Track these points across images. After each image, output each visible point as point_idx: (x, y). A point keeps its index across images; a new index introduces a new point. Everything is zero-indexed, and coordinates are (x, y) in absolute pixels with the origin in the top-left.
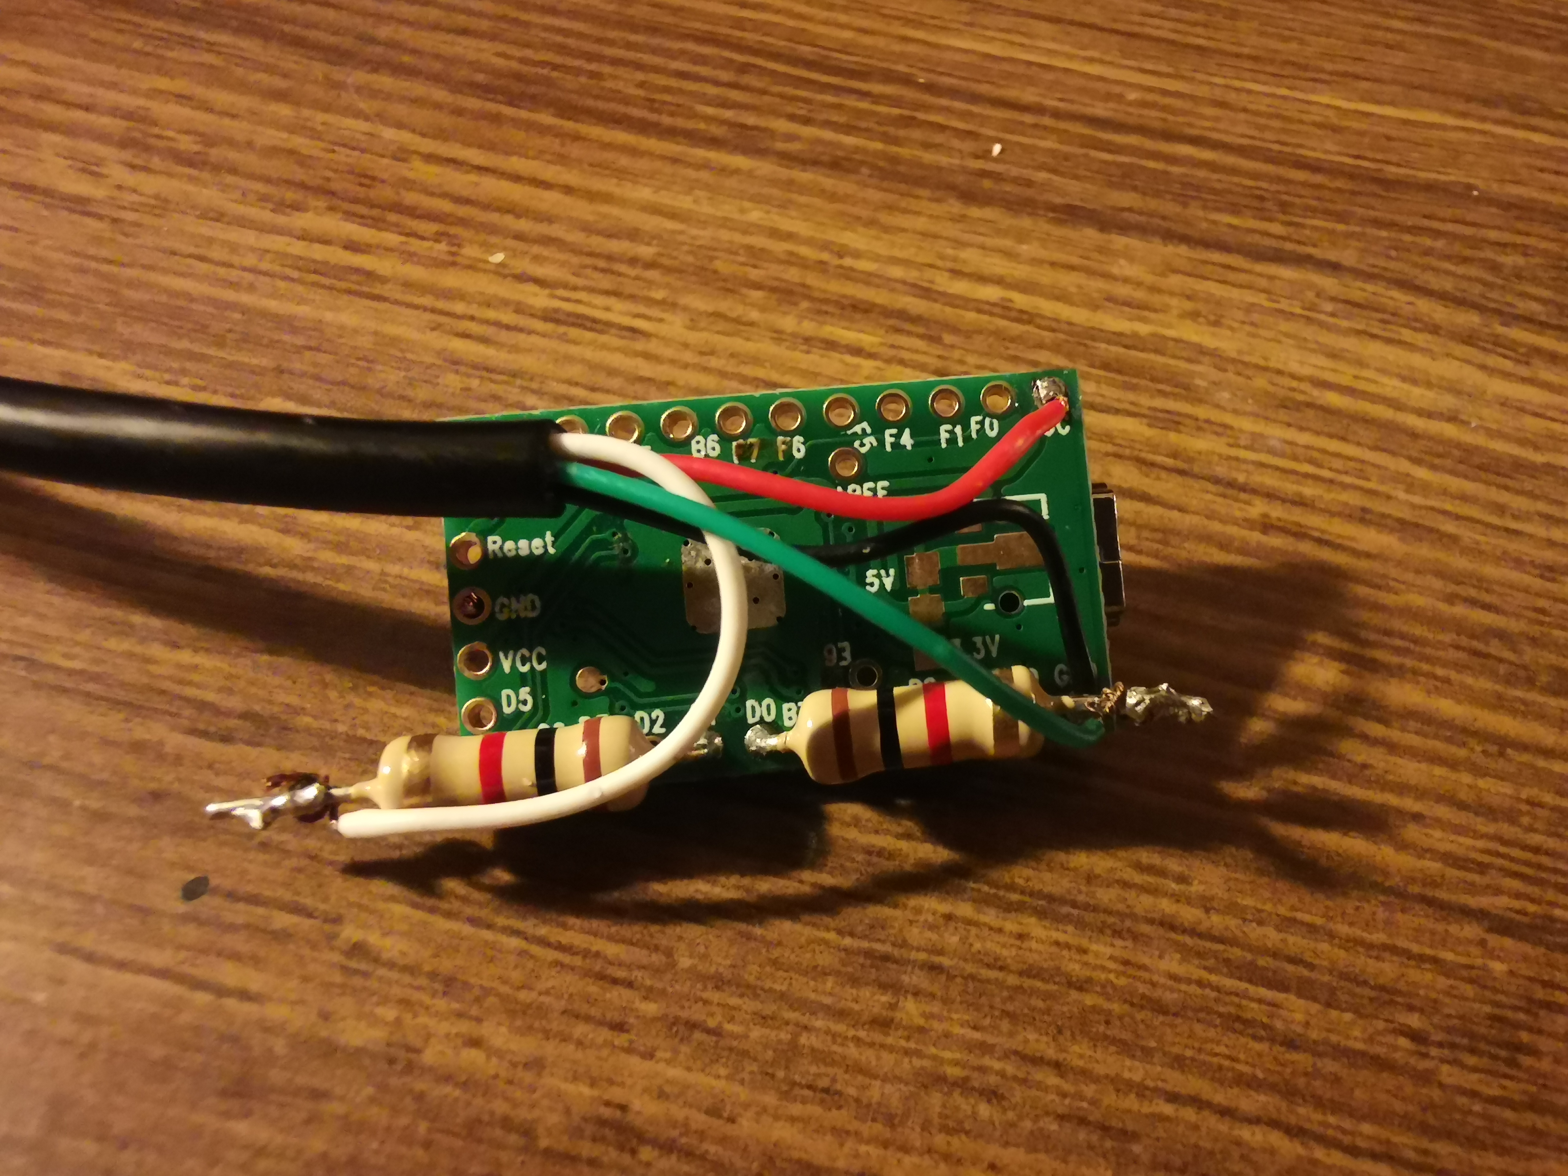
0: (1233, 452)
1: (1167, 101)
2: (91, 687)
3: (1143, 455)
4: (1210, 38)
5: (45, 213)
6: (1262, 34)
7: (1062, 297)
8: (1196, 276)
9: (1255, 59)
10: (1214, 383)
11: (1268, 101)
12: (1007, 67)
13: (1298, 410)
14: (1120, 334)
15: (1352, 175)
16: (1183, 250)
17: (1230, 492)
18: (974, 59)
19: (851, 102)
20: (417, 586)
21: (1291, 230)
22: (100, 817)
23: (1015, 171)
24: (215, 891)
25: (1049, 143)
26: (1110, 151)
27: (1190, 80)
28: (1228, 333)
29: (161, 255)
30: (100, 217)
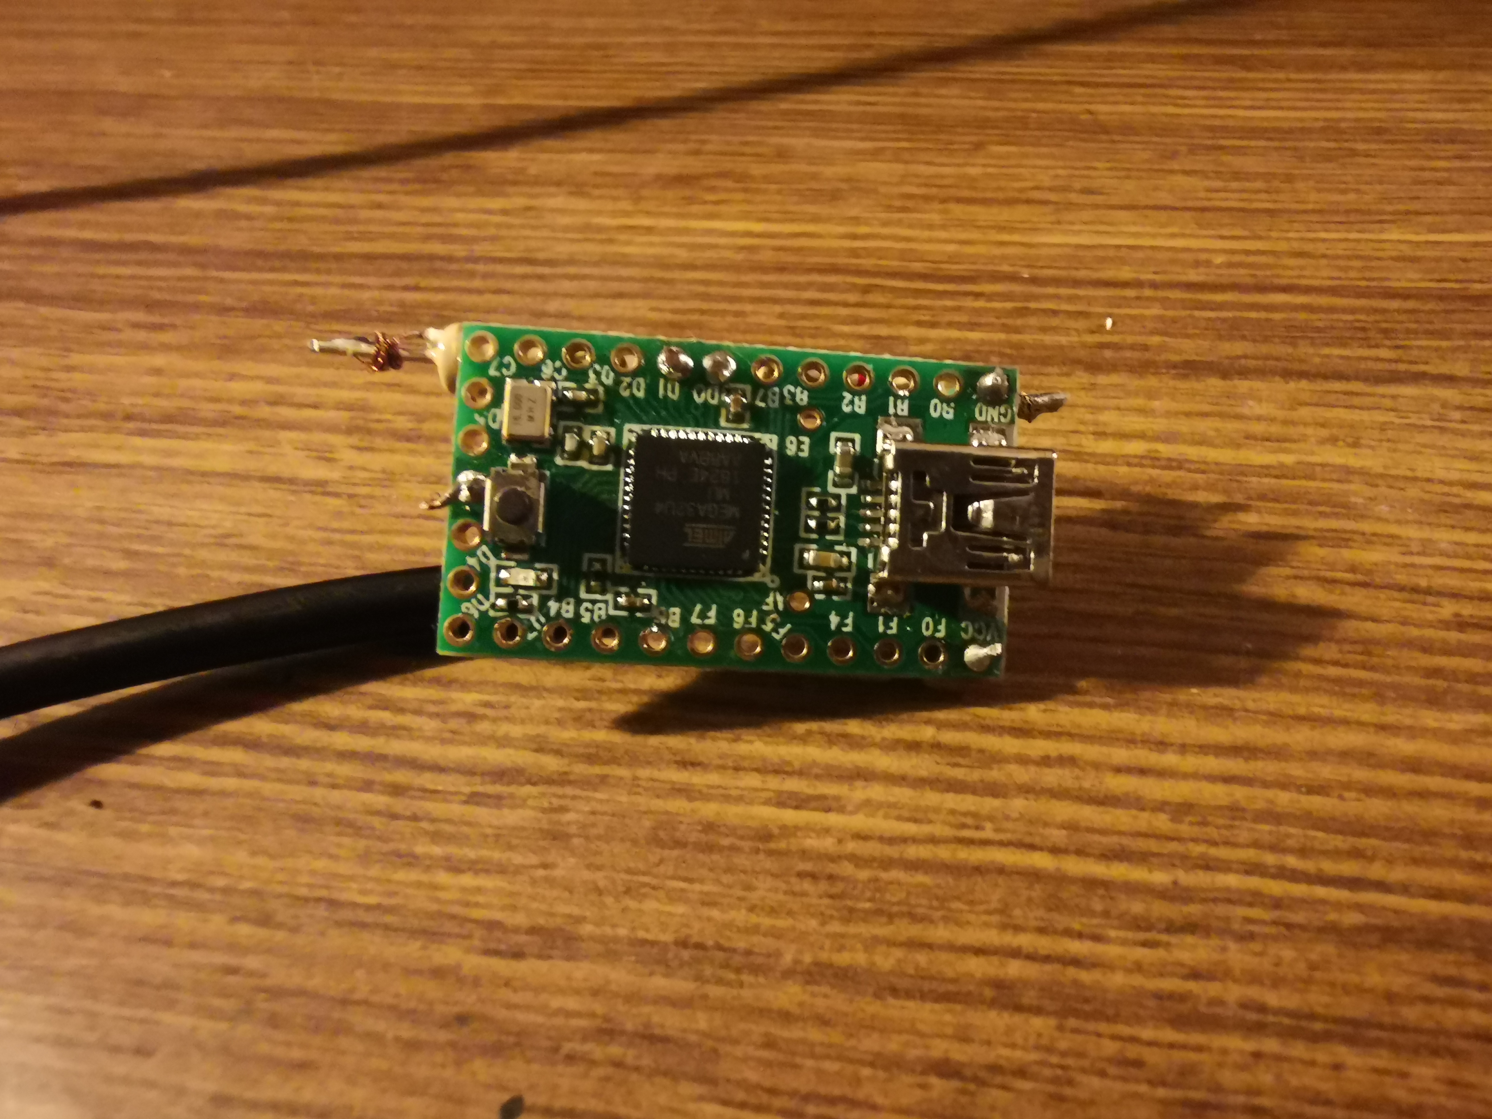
0: (1408, 559)
1: (1251, 259)
2: (389, 919)
3: (1322, 574)
4: (1276, 201)
5: (292, 498)
6: (1319, 191)
7: (1203, 441)
8: (1324, 405)
9: (1320, 212)
10: (1370, 499)
11: (1344, 245)
12: (1100, 253)
13: (1457, 512)
14: (1268, 467)
15: (1441, 297)
16: (1304, 384)
17: (1415, 596)
18: (1068, 251)
19: (970, 303)
20: (668, 786)
21: (1400, 352)
22: (412, 1046)
23: (1130, 339)
24: (532, 1109)
25: (1155, 311)
26: (1212, 310)
27: (1268, 238)
28: (1369, 452)
29: (394, 520)
30: (337, 495)
